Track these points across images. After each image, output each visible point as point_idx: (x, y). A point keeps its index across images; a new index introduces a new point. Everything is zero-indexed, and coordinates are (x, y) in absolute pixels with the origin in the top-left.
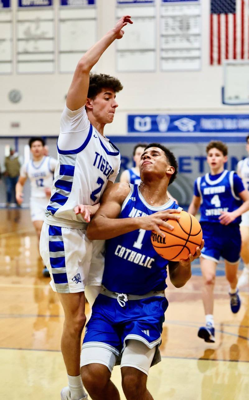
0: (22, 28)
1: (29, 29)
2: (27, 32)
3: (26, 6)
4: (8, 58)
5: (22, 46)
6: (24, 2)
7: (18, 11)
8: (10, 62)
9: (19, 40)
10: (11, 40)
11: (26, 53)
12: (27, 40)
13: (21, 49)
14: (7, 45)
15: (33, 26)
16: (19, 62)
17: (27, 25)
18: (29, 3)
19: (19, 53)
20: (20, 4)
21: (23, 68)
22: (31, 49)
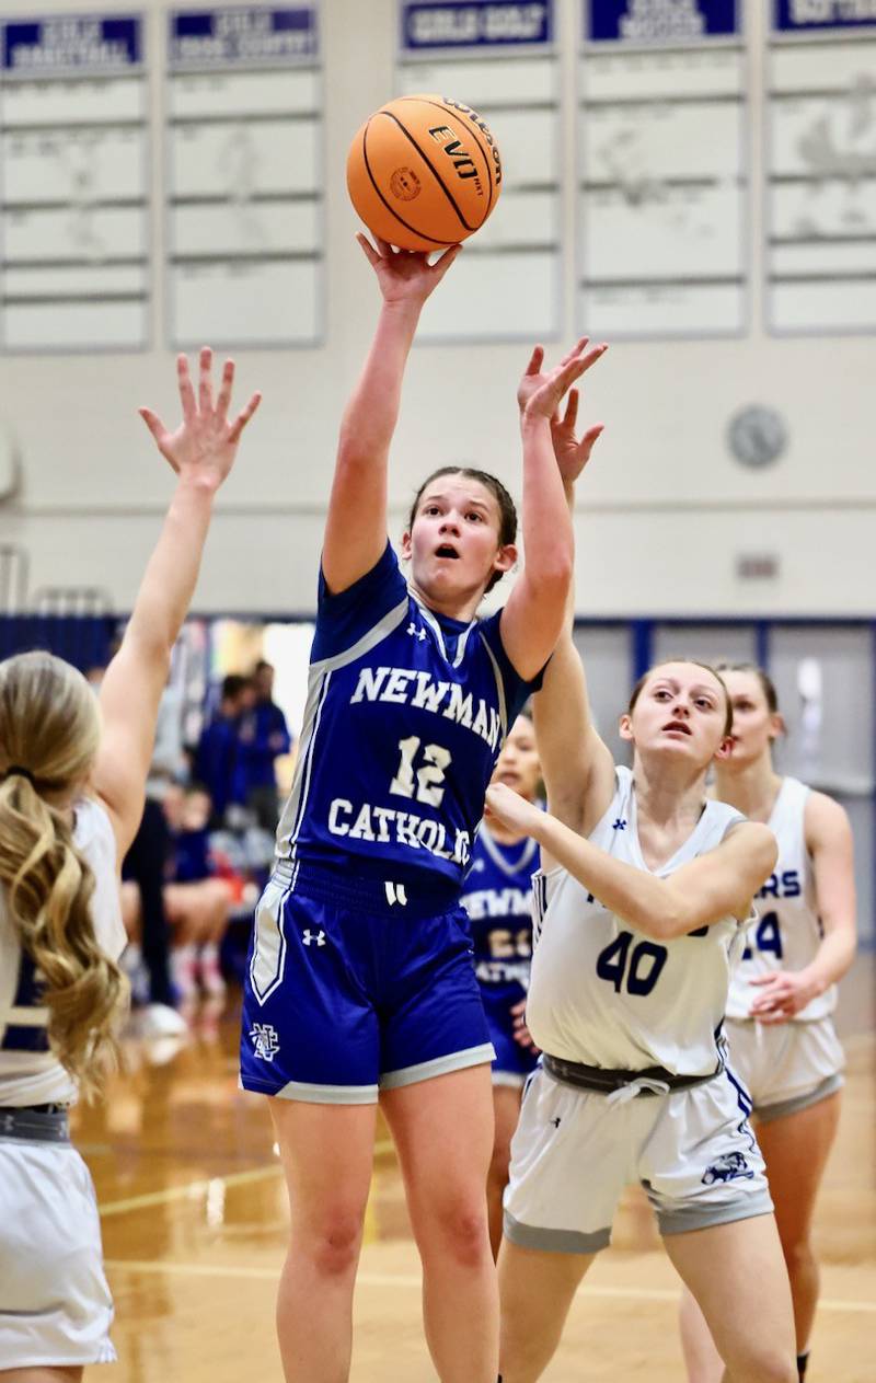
0: (792, 125)
1: (822, 127)
2: (814, 143)
3: (810, 25)
4: (730, 266)
5: (790, 208)
6: (801, 10)
7: (774, 46)
8: (738, 280)
9: (777, 180)
10: (743, 182)
11: (811, 238)
12: (812, 180)
13: (783, 225)
14: (721, 206)
15: (840, 116)
16: (775, 279)
17: (815, 109)
18: (823, 13)
19: (775, 242)
20: (784, 19)
21: (793, 305)
22: (830, 223)
